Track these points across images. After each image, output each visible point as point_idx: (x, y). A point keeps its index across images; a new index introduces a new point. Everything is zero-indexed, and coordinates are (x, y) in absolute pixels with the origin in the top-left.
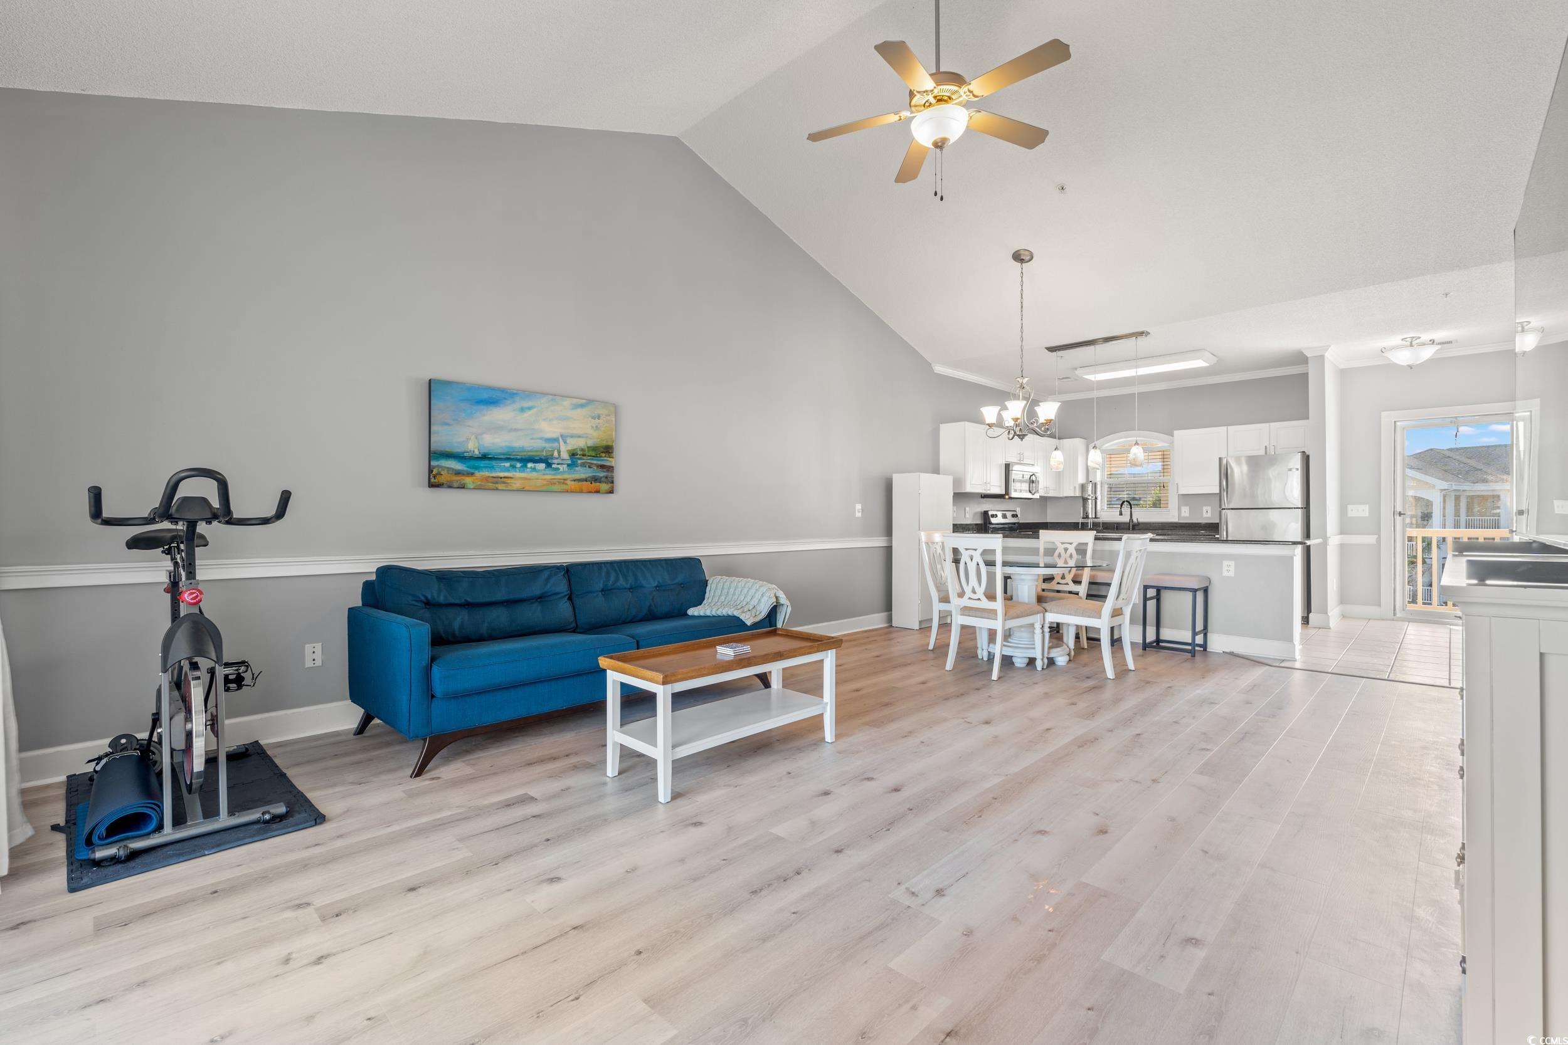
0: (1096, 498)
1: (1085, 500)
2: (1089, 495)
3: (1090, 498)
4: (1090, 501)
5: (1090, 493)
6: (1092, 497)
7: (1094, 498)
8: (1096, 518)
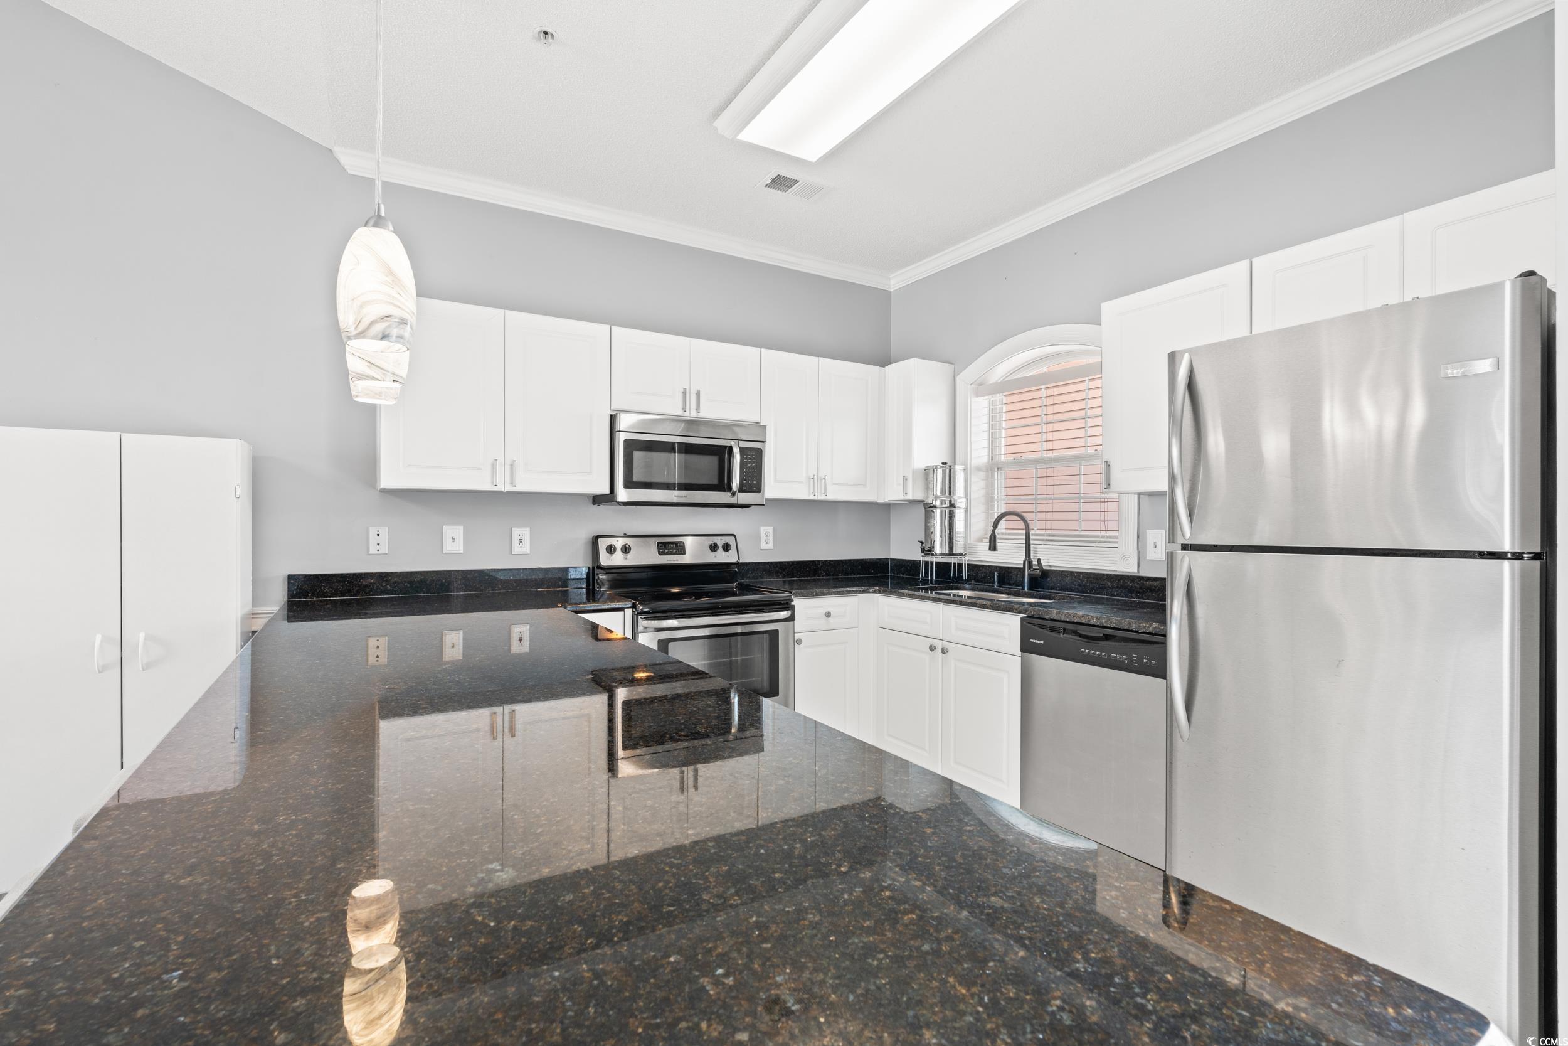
0: (952, 506)
1: (929, 508)
2: (936, 498)
3: (938, 503)
4: (938, 512)
5: (938, 494)
6: (943, 502)
7: (947, 505)
8: (951, 554)
